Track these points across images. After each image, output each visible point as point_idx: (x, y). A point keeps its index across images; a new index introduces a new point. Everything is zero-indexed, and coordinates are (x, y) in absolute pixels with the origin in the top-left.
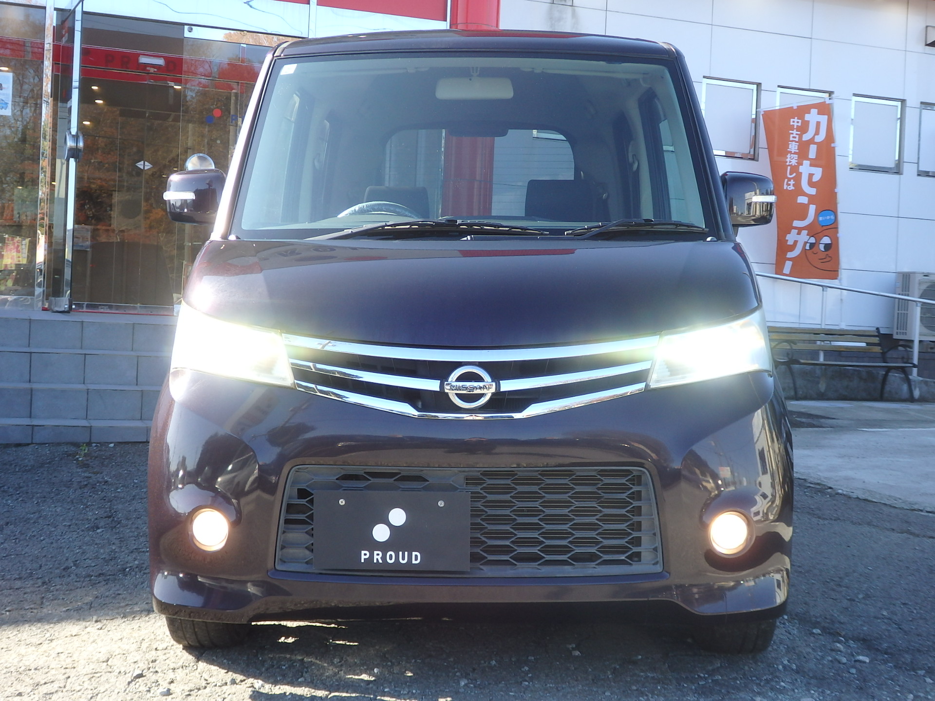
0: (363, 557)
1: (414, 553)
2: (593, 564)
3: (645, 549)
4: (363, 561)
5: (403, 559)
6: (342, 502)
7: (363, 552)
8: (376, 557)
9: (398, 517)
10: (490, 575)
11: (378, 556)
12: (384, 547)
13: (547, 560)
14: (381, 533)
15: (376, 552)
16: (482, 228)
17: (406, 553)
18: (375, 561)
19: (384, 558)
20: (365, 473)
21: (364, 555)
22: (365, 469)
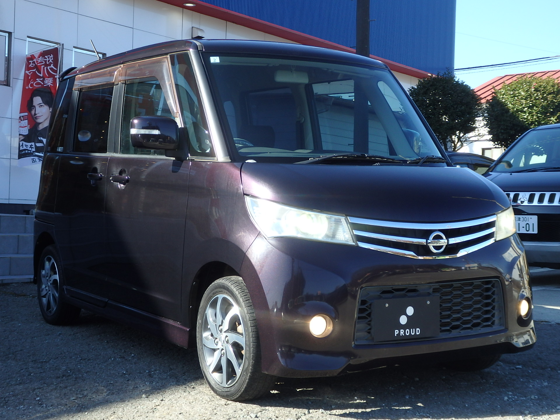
0: (396, 333)
1: (417, 329)
2: (479, 328)
3: (496, 319)
4: (396, 335)
5: (413, 333)
6: (387, 305)
7: (396, 331)
8: (401, 333)
9: (410, 311)
10: (444, 337)
11: (402, 332)
12: (404, 327)
13: (464, 328)
14: (403, 320)
15: (401, 330)
16: (375, 159)
17: (414, 329)
18: (401, 335)
19: (405, 333)
20: (392, 289)
21: (396, 332)
22: (392, 287)
